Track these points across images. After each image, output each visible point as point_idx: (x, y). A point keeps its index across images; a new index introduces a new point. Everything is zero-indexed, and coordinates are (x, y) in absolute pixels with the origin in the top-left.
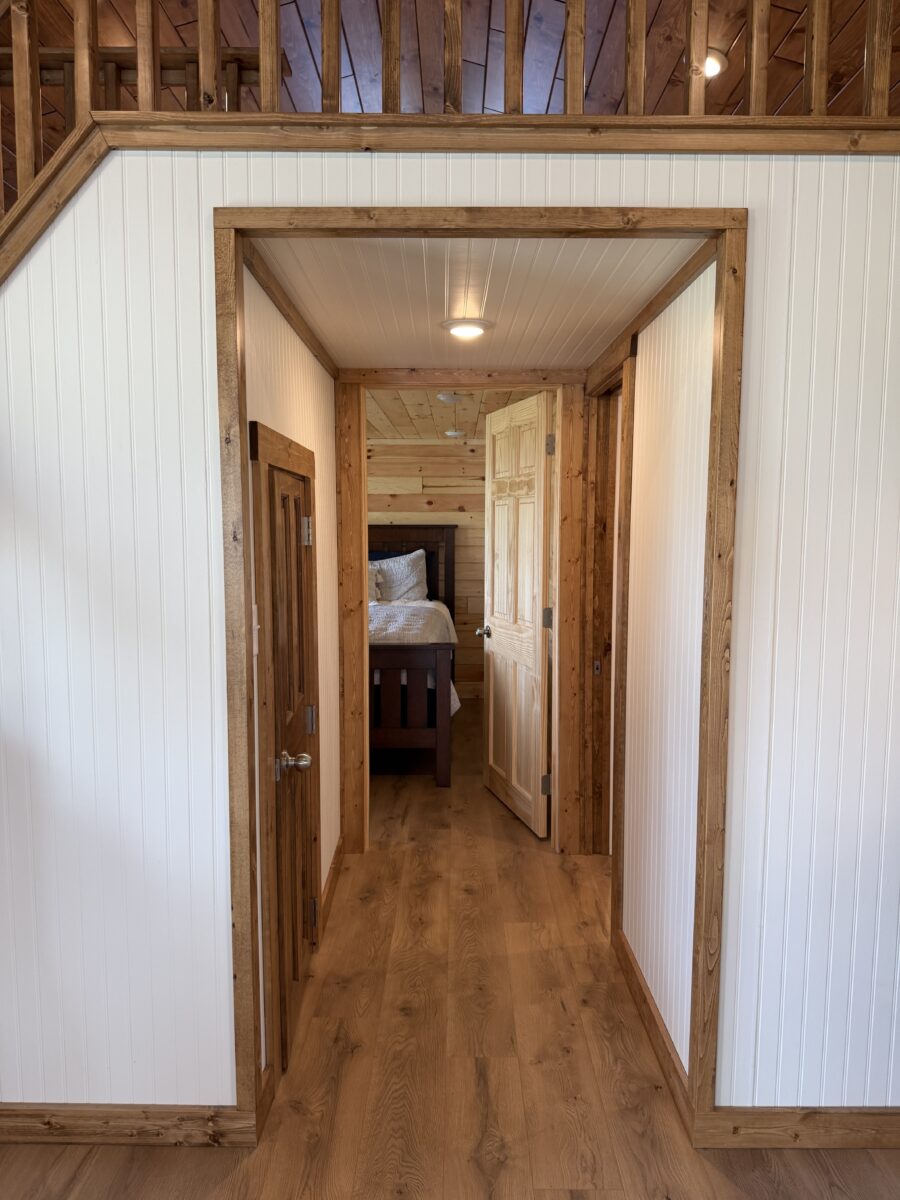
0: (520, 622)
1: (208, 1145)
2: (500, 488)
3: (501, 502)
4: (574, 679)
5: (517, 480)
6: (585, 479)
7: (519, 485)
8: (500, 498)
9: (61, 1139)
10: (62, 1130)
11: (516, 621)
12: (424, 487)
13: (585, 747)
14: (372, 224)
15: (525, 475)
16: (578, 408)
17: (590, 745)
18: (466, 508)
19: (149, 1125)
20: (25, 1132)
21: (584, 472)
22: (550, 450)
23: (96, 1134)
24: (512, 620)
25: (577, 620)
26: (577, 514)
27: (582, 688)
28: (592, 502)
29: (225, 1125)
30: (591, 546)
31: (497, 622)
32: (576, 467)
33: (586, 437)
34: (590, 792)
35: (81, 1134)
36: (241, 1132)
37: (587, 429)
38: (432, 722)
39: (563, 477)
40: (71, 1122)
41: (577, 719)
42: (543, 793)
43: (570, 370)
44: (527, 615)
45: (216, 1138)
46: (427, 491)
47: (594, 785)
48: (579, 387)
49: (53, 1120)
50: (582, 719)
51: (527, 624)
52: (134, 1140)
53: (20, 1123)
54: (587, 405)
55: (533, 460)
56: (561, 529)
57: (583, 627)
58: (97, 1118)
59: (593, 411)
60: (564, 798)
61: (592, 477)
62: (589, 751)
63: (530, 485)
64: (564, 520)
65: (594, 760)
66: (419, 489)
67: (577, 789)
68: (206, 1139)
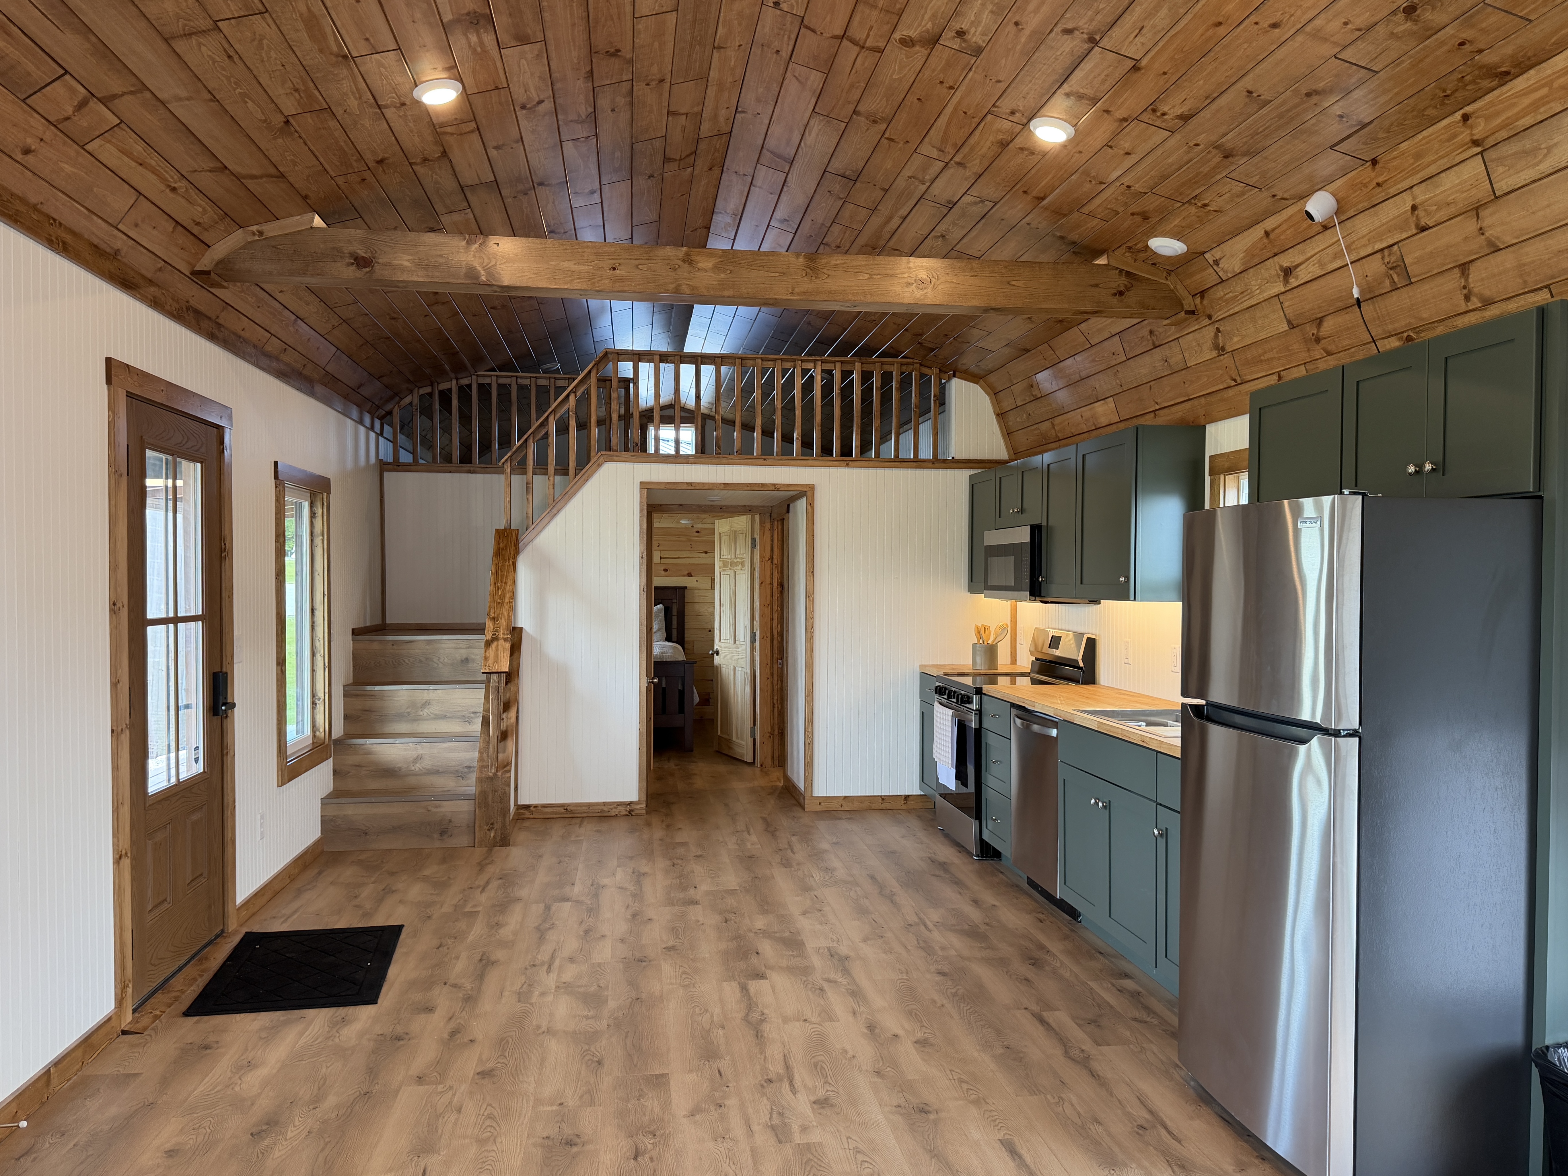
0: (737, 642)
1: (627, 815)
2: (725, 565)
3: (725, 573)
4: (768, 670)
5: (735, 561)
6: (772, 562)
7: (736, 564)
8: (724, 570)
9: (570, 816)
10: (572, 812)
11: (735, 643)
12: (661, 558)
13: (774, 707)
14: (693, 488)
15: (740, 558)
16: (768, 525)
17: (776, 706)
18: (698, 576)
19: (605, 809)
20: (556, 813)
21: (772, 558)
22: (753, 546)
23: (584, 813)
24: (733, 642)
25: (769, 638)
26: (768, 581)
27: (772, 674)
28: (776, 575)
29: (634, 807)
30: (775, 598)
31: (723, 645)
32: (768, 555)
33: (772, 541)
34: (776, 732)
35: (579, 813)
36: (640, 809)
37: (773, 536)
38: (682, 710)
39: (760, 561)
40: (575, 808)
41: (769, 692)
42: (751, 737)
43: (763, 506)
44: (742, 639)
45: (630, 812)
46: (664, 561)
47: (779, 729)
48: (768, 515)
49: (568, 808)
50: (772, 692)
51: (742, 643)
52: (599, 815)
53: (555, 809)
54: (772, 525)
55: (744, 551)
56: (760, 588)
57: (772, 642)
58: (585, 806)
59: (775, 527)
60: (762, 736)
61: (775, 561)
62: (776, 710)
63: (743, 564)
64: (761, 584)
65: (779, 715)
66: (658, 560)
67: (770, 730)
68: (627, 813)
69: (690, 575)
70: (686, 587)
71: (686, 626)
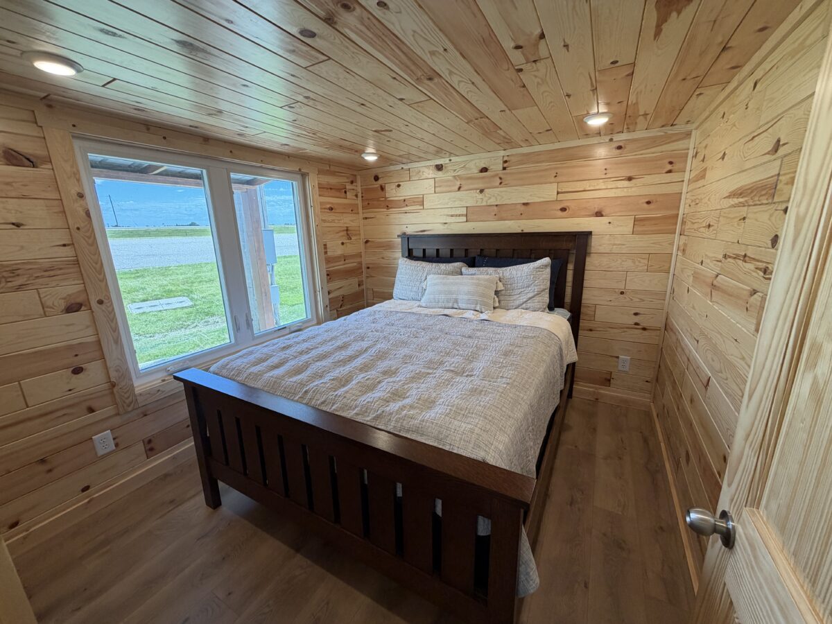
12: (558, 193)
18: (604, 213)
46: (561, 197)
66: (553, 195)
69: (599, 214)
70: (590, 233)
71: (586, 284)
